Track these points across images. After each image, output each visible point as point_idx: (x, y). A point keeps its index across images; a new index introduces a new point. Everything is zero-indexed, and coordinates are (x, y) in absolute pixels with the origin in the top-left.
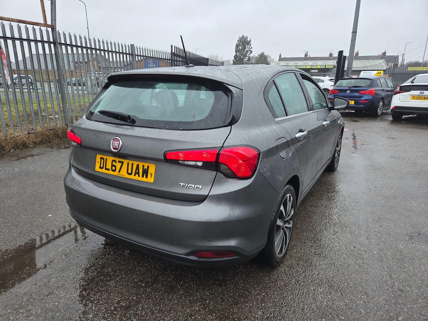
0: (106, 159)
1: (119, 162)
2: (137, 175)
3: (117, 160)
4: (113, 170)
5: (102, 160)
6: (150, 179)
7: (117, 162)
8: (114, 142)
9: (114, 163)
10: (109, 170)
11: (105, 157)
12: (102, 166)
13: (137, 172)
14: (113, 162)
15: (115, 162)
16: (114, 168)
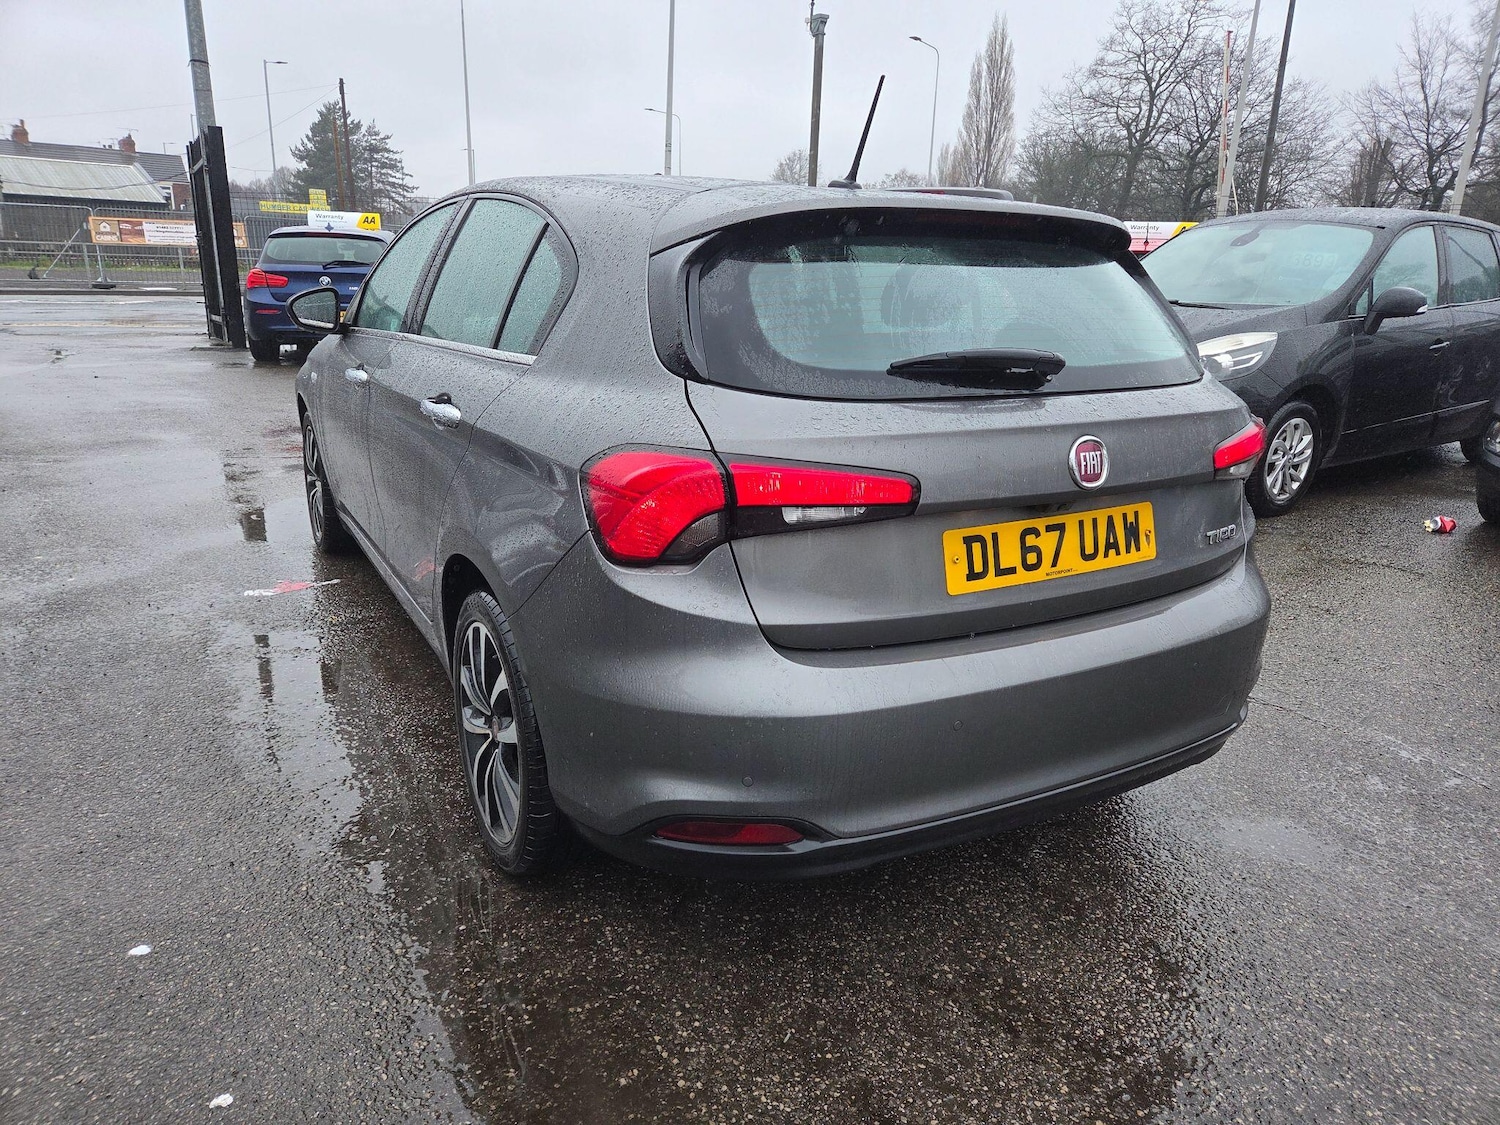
0: (995, 536)
1: (1049, 529)
2: (1112, 552)
3: (1040, 524)
4: (1028, 568)
5: (977, 547)
6: (1148, 550)
7: (1042, 530)
8: (1082, 454)
9: (1030, 540)
10: (1012, 571)
11: (985, 531)
12: (978, 568)
13: (1112, 541)
14: (1028, 537)
15: (1033, 536)
16: (1032, 558)
